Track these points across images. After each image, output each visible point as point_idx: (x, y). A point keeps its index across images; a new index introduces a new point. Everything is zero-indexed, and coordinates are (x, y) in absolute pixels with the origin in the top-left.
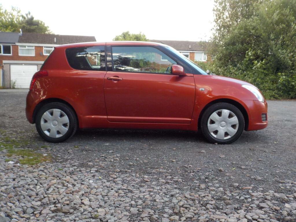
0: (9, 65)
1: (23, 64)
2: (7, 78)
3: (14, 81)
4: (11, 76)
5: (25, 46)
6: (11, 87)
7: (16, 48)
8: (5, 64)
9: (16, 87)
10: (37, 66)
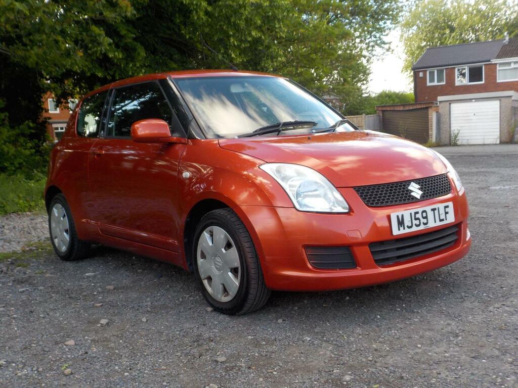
0: (448, 103)
1: (474, 100)
2: (444, 127)
3: (456, 132)
4: (452, 122)
5: (509, 64)
6: (452, 144)
7: (492, 68)
8: (440, 102)
9: (459, 143)
10: (500, 100)
